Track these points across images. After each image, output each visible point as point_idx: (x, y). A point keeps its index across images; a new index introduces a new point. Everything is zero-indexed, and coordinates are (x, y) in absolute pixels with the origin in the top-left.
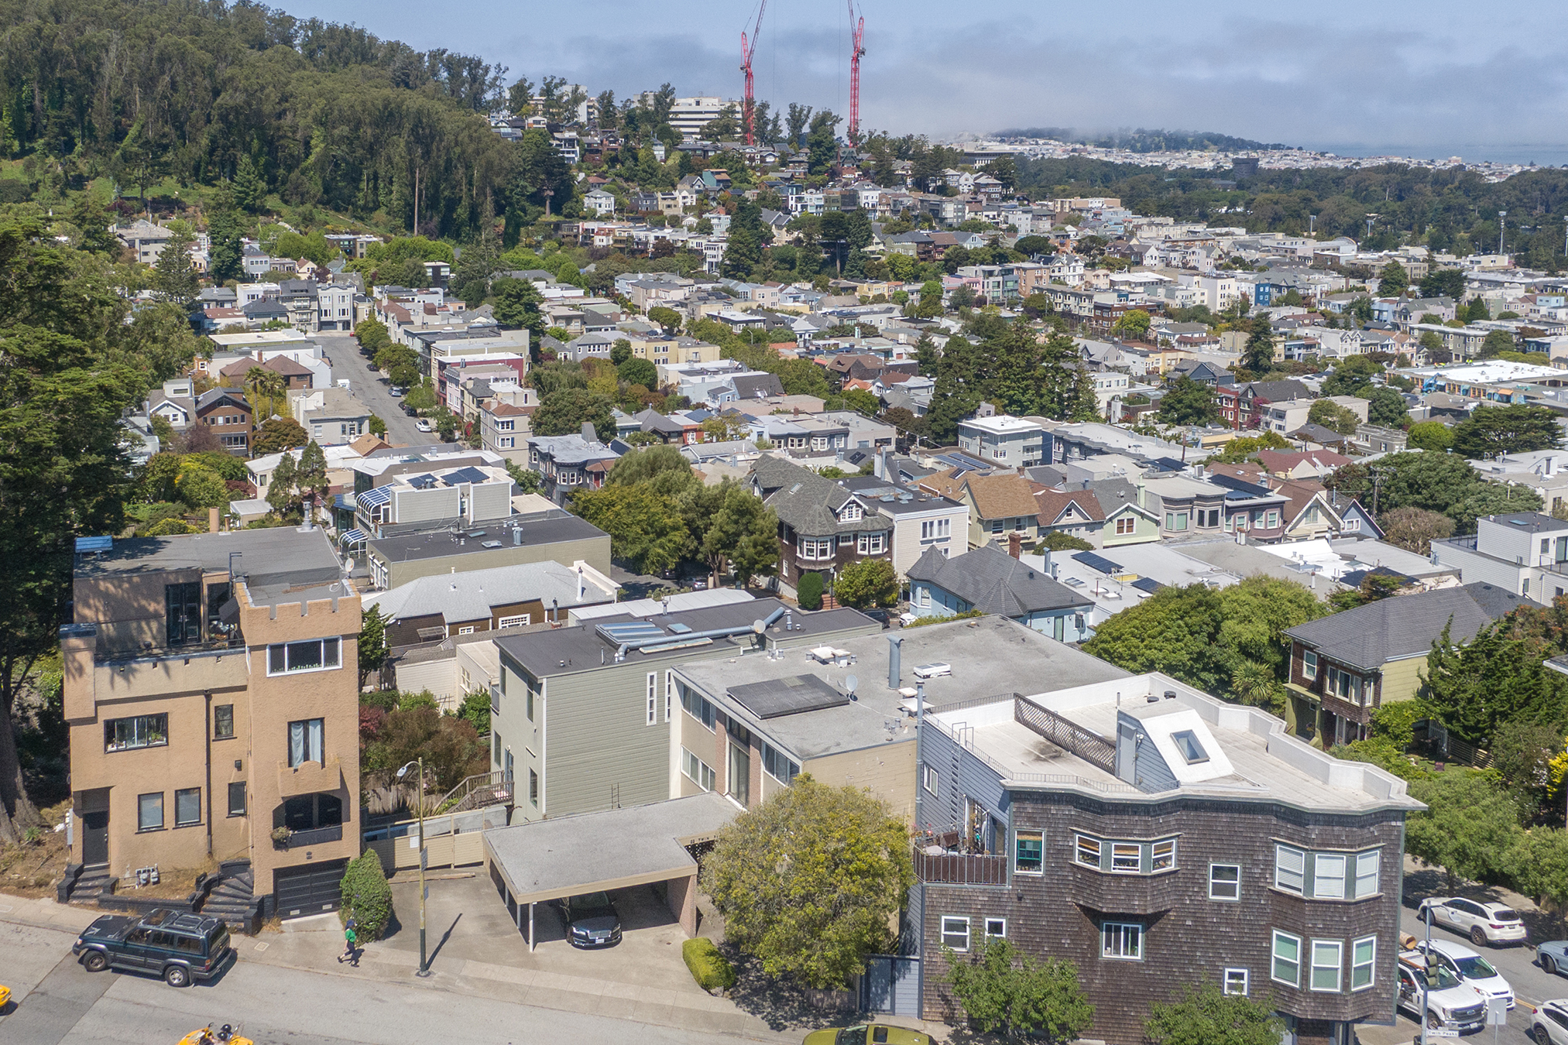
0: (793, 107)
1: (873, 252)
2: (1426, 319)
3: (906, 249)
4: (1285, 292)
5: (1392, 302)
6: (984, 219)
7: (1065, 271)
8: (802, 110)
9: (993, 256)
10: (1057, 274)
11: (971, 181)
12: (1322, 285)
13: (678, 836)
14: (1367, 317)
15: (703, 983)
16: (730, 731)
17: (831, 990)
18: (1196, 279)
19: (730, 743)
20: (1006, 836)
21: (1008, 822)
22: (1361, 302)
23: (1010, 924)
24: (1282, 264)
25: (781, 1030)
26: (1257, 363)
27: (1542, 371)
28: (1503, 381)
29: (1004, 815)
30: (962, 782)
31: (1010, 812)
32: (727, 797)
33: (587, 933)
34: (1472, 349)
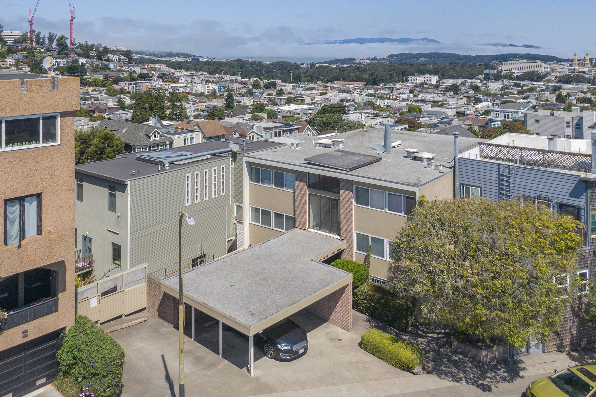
0: (50, 34)
1: (87, 78)
2: (268, 94)
3: (99, 77)
4: (226, 89)
5: (259, 90)
6: (124, 69)
7: (156, 83)
8: (53, 35)
9: (131, 79)
10: (153, 84)
11: (117, 58)
12: (236, 86)
13: (312, 258)
14: (252, 94)
15: (408, 366)
16: (309, 186)
17: (493, 347)
18: (199, 85)
19: (309, 194)
20: (583, 214)
21: (585, 204)
22: (249, 90)
23: (590, 272)
24: (222, 82)
25: (490, 390)
26: (229, 105)
27: (305, 107)
28: (295, 109)
29: (579, 200)
30: (515, 188)
31: (587, 196)
32: (309, 230)
33: (291, 347)
34: (283, 102)
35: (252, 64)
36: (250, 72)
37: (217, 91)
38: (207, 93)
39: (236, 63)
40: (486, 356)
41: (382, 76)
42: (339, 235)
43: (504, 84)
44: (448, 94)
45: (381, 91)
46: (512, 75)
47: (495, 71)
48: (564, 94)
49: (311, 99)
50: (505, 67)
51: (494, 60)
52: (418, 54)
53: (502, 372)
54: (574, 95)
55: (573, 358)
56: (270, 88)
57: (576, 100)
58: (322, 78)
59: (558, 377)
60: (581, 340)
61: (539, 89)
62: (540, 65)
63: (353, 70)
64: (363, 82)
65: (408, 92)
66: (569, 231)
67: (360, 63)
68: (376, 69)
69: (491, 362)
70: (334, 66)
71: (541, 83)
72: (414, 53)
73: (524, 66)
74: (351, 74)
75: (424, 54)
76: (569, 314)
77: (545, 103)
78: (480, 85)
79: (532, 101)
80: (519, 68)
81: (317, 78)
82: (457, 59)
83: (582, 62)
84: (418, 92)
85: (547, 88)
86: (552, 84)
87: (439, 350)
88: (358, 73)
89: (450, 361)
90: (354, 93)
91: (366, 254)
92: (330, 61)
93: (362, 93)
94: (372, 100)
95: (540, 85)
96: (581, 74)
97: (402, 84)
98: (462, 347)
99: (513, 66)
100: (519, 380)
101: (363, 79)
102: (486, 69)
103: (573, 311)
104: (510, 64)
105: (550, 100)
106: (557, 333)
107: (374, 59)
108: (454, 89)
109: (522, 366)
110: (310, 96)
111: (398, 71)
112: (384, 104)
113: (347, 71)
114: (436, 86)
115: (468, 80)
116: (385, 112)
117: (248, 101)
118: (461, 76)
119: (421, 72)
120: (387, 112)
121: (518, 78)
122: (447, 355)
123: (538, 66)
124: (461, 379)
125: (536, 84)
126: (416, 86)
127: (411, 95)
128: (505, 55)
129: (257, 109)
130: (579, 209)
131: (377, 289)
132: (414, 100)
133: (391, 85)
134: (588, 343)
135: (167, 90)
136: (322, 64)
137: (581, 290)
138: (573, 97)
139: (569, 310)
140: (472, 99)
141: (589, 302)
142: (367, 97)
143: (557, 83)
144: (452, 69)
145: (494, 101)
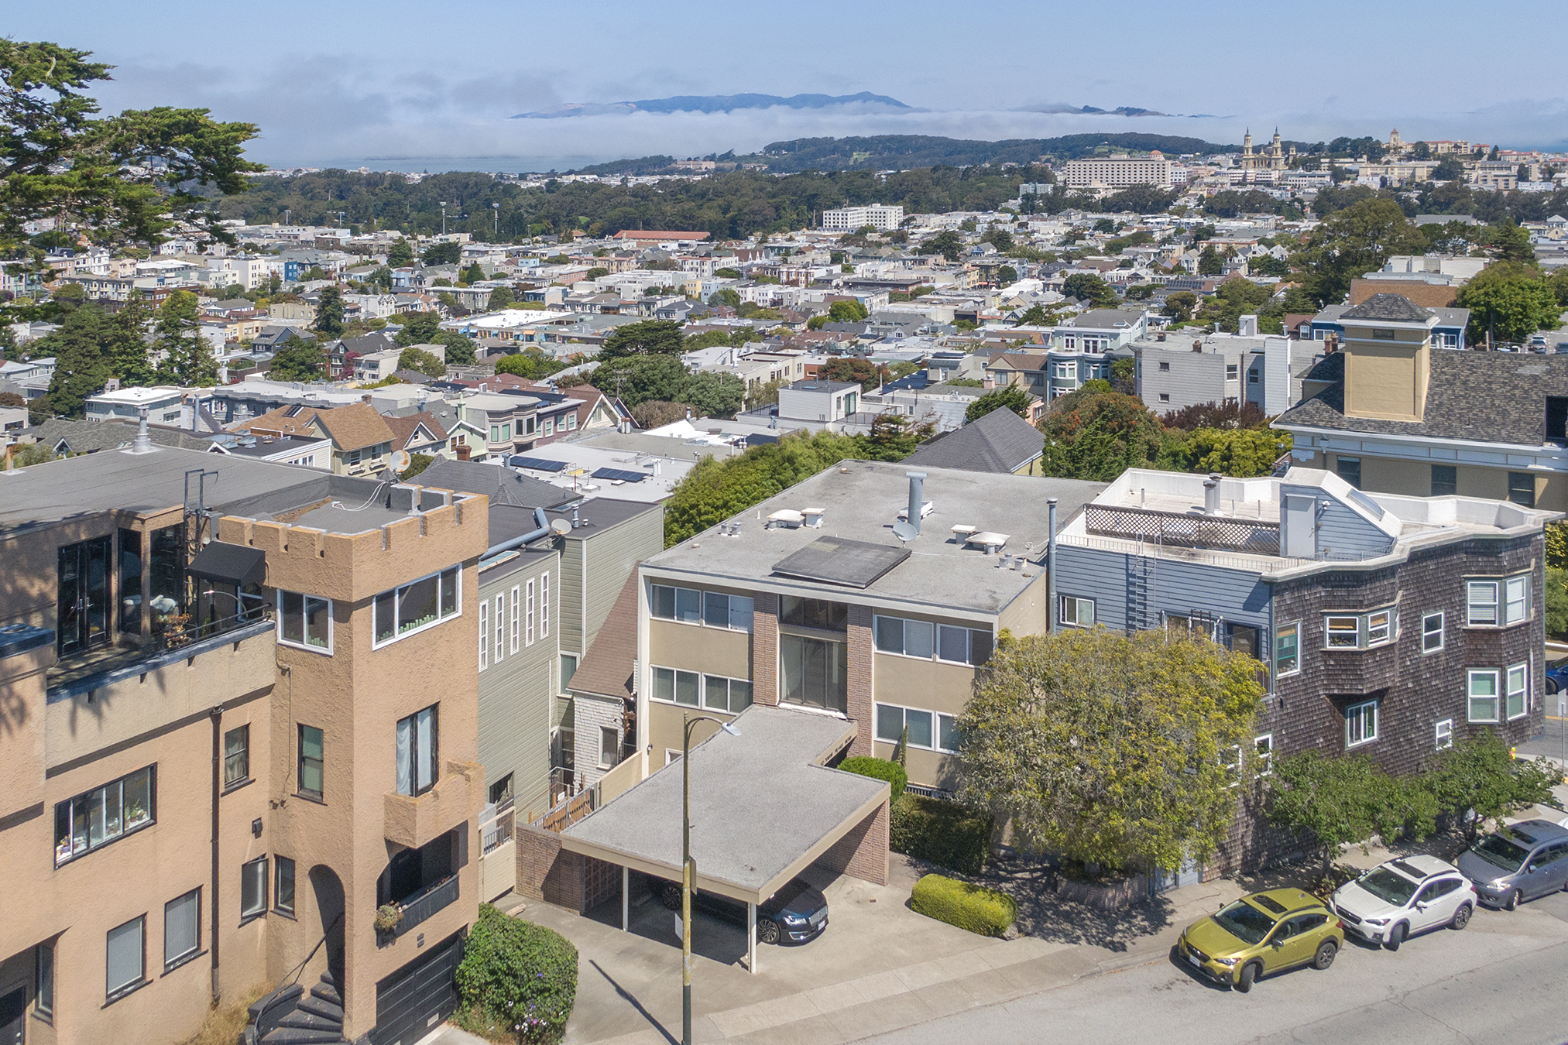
2: (437, 283)
4: (309, 269)
5: (407, 271)
7: (90, 262)
10: (81, 265)
12: (340, 260)
13: (810, 762)
14: (390, 284)
15: (997, 927)
16: (783, 621)
17: (1123, 881)
18: (226, 261)
19: (781, 635)
20: (1264, 638)
21: (1267, 621)
22: (379, 272)
23: (1274, 738)
24: (294, 247)
25: (1124, 948)
26: (328, 323)
27: (548, 315)
28: (521, 325)
29: (1259, 614)
30: (1155, 599)
31: (1271, 608)
32: (782, 705)
33: (807, 920)
34: (483, 303)
35: (373, 181)
36: (367, 208)
37: (282, 277)
38: (251, 286)
39: (324, 181)
40: (1114, 898)
41: (753, 212)
42: (845, 712)
43: (1071, 225)
44: (932, 260)
45: (754, 259)
46: (1092, 197)
47: (1049, 188)
48: (1220, 249)
49: (564, 291)
50: (1074, 175)
51: (1044, 154)
52: (848, 140)
53: (1139, 921)
54: (1244, 252)
55: (1246, 886)
56: (441, 263)
57: (1249, 264)
58: (583, 219)
59: (1224, 914)
60: (1258, 855)
61: (1157, 236)
62: (1161, 166)
63: (673, 194)
64: (701, 230)
65: (828, 258)
66: (1245, 679)
67: (687, 171)
68: (737, 190)
69: (1121, 906)
70: (615, 181)
71: (1164, 218)
72: (837, 137)
73: (1121, 170)
74: (668, 208)
75: (864, 140)
76: (1240, 813)
77: (1173, 278)
78: (1010, 228)
79: (1143, 272)
80: (1110, 176)
81: (569, 222)
82: (951, 154)
83: (1263, 154)
84: (854, 257)
85: (1179, 231)
86: (1192, 221)
87: (1037, 899)
88: (687, 206)
89: (1057, 913)
90: (682, 269)
91: (896, 742)
92: (602, 166)
93: (705, 268)
94: (734, 288)
95: (1161, 224)
96: (1260, 188)
97: (807, 232)
98: (1075, 889)
99: (1093, 173)
100: (1165, 929)
101: (703, 223)
102: (1026, 182)
103: (1247, 806)
104: (1088, 167)
105: (1185, 265)
106: (1222, 848)
107: (728, 156)
108: (946, 246)
109: (1169, 907)
110: (558, 281)
111: (794, 194)
112: (765, 298)
113: (655, 198)
114: (900, 238)
115: (980, 216)
116: (769, 323)
117: (378, 307)
118: (962, 204)
119: (858, 197)
120: (775, 322)
121: (1108, 206)
122: (1051, 904)
123: (1155, 169)
124: (1078, 938)
125: (1152, 220)
126: (846, 240)
127: (837, 269)
128: (1073, 138)
129: (413, 331)
130: (1258, 630)
131: (925, 805)
132: (846, 283)
133: (779, 239)
134: (1269, 859)
135: (130, 283)
136: (579, 178)
137: (1260, 771)
138: (1241, 257)
139: (1241, 805)
140: (993, 272)
141: (1272, 789)
142: (720, 280)
143: (1203, 217)
144: (937, 184)
145: (1048, 275)
